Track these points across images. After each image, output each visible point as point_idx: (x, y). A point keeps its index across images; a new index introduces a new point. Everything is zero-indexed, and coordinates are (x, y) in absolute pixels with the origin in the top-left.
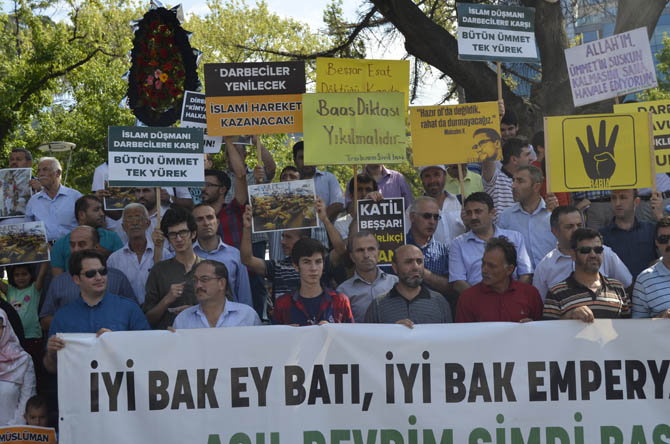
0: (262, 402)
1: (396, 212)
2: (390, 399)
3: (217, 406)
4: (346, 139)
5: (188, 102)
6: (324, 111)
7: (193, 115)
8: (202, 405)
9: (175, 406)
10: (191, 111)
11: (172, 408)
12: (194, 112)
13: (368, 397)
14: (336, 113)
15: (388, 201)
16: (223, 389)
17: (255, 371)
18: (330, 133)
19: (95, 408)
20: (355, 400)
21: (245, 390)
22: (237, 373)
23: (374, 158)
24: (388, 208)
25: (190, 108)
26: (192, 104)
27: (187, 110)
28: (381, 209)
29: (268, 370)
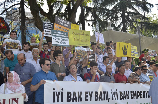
0: (91, 100)
1: (94, 57)
2: (113, 99)
3: (82, 101)
4: (78, 40)
5: (45, 25)
6: (74, 34)
7: (46, 28)
8: (79, 101)
9: (73, 101)
10: (46, 27)
11: (72, 102)
12: (47, 27)
13: (109, 98)
14: (76, 34)
15: (92, 55)
16: (83, 96)
17: (89, 92)
18: (74, 38)
19: (54, 101)
20: (107, 100)
21: (87, 97)
22: (86, 93)
23: (83, 45)
24: (92, 56)
25: (45, 26)
26: (46, 25)
27: (45, 27)
28: (91, 56)
29: (92, 92)
